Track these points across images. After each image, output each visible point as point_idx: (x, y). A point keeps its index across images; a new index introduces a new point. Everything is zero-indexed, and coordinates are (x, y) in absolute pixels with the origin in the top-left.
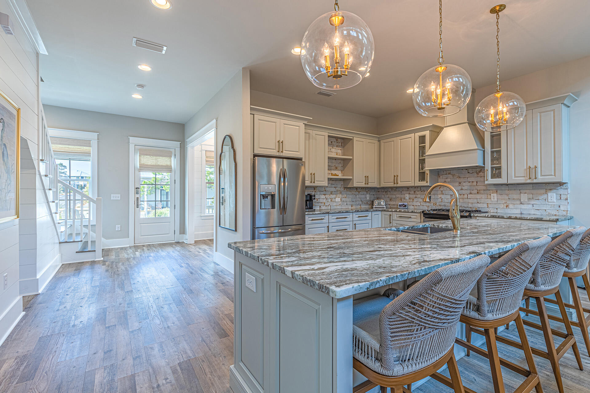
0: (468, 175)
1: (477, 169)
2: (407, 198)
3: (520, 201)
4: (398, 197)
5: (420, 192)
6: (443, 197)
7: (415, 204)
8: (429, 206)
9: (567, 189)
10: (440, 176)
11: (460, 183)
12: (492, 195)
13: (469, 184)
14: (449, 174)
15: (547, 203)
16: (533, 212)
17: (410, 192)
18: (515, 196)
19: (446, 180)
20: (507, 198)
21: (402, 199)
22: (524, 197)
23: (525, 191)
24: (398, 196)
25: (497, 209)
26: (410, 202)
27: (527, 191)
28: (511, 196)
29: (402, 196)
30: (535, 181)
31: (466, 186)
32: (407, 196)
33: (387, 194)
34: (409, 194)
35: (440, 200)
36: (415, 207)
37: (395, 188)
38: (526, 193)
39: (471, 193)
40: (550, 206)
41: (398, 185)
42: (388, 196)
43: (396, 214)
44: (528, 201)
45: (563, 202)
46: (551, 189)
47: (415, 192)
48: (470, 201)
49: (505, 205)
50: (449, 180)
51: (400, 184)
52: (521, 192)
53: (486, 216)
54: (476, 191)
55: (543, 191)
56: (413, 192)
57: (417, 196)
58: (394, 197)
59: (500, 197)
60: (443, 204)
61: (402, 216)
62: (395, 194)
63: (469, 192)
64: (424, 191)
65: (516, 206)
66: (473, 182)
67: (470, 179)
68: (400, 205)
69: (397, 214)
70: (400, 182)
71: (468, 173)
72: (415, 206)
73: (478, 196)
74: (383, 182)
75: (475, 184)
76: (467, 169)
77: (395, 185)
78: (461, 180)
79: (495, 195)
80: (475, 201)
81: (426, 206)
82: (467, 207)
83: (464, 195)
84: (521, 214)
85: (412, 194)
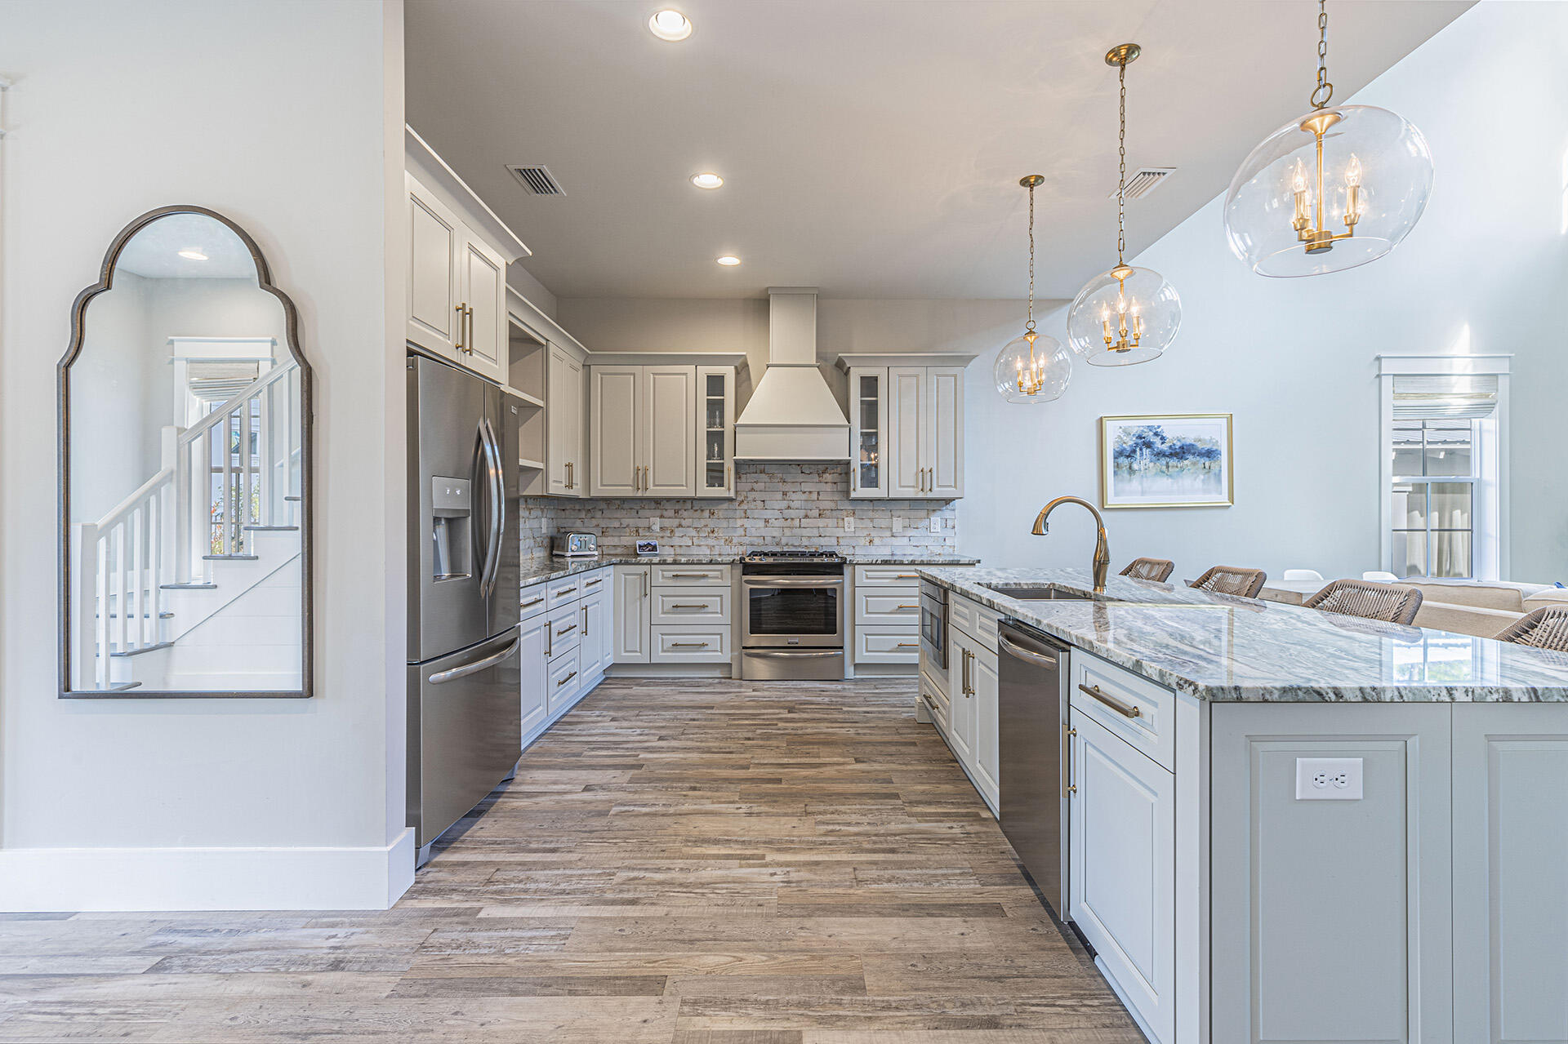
0: (801, 477)
1: (820, 466)
2: (656, 528)
3: (891, 531)
4: (628, 526)
5: (690, 513)
6: (747, 523)
7: (676, 541)
8: (713, 546)
9: (954, 510)
10: (742, 476)
11: (785, 494)
12: (846, 519)
13: (804, 497)
14: (761, 473)
15: (929, 534)
16: (909, 551)
17: (665, 513)
18: (884, 523)
19: (756, 486)
20: (871, 525)
21: (640, 531)
22: (898, 524)
23: (899, 513)
24: (625, 522)
25: (854, 547)
26: (662, 537)
27: (901, 513)
28: (877, 522)
29: (642, 523)
30: (930, 495)
31: (797, 499)
32: (656, 524)
33: (593, 518)
34: (662, 517)
35: (741, 532)
36: (679, 551)
37: (618, 502)
38: (899, 517)
39: (806, 517)
40: (932, 540)
41: (648, 494)
42: (594, 522)
43: (662, 571)
44: (903, 531)
45: (950, 532)
46: (934, 510)
47: (676, 512)
48: (805, 532)
49: (868, 539)
50: (761, 486)
51: (653, 491)
52: (892, 515)
53: (874, 562)
54: (816, 513)
55: (923, 513)
56: (671, 513)
57: (684, 523)
58: (617, 524)
59: (860, 524)
60: (747, 540)
61: (679, 573)
62: (618, 516)
63: (802, 513)
64: (702, 511)
65: (885, 540)
66: (810, 492)
67: (806, 487)
68: (640, 546)
69: (665, 571)
70: (655, 485)
71: (802, 472)
72: (678, 549)
73: (821, 522)
74: (599, 484)
75: (815, 496)
76: (799, 465)
77: (639, 494)
78: (786, 487)
79: (852, 519)
80: (815, 532)
81: (707, 545)
82: (799, 546)
83: (792, 519)
84: (892, 555)
85: (669, 518)
